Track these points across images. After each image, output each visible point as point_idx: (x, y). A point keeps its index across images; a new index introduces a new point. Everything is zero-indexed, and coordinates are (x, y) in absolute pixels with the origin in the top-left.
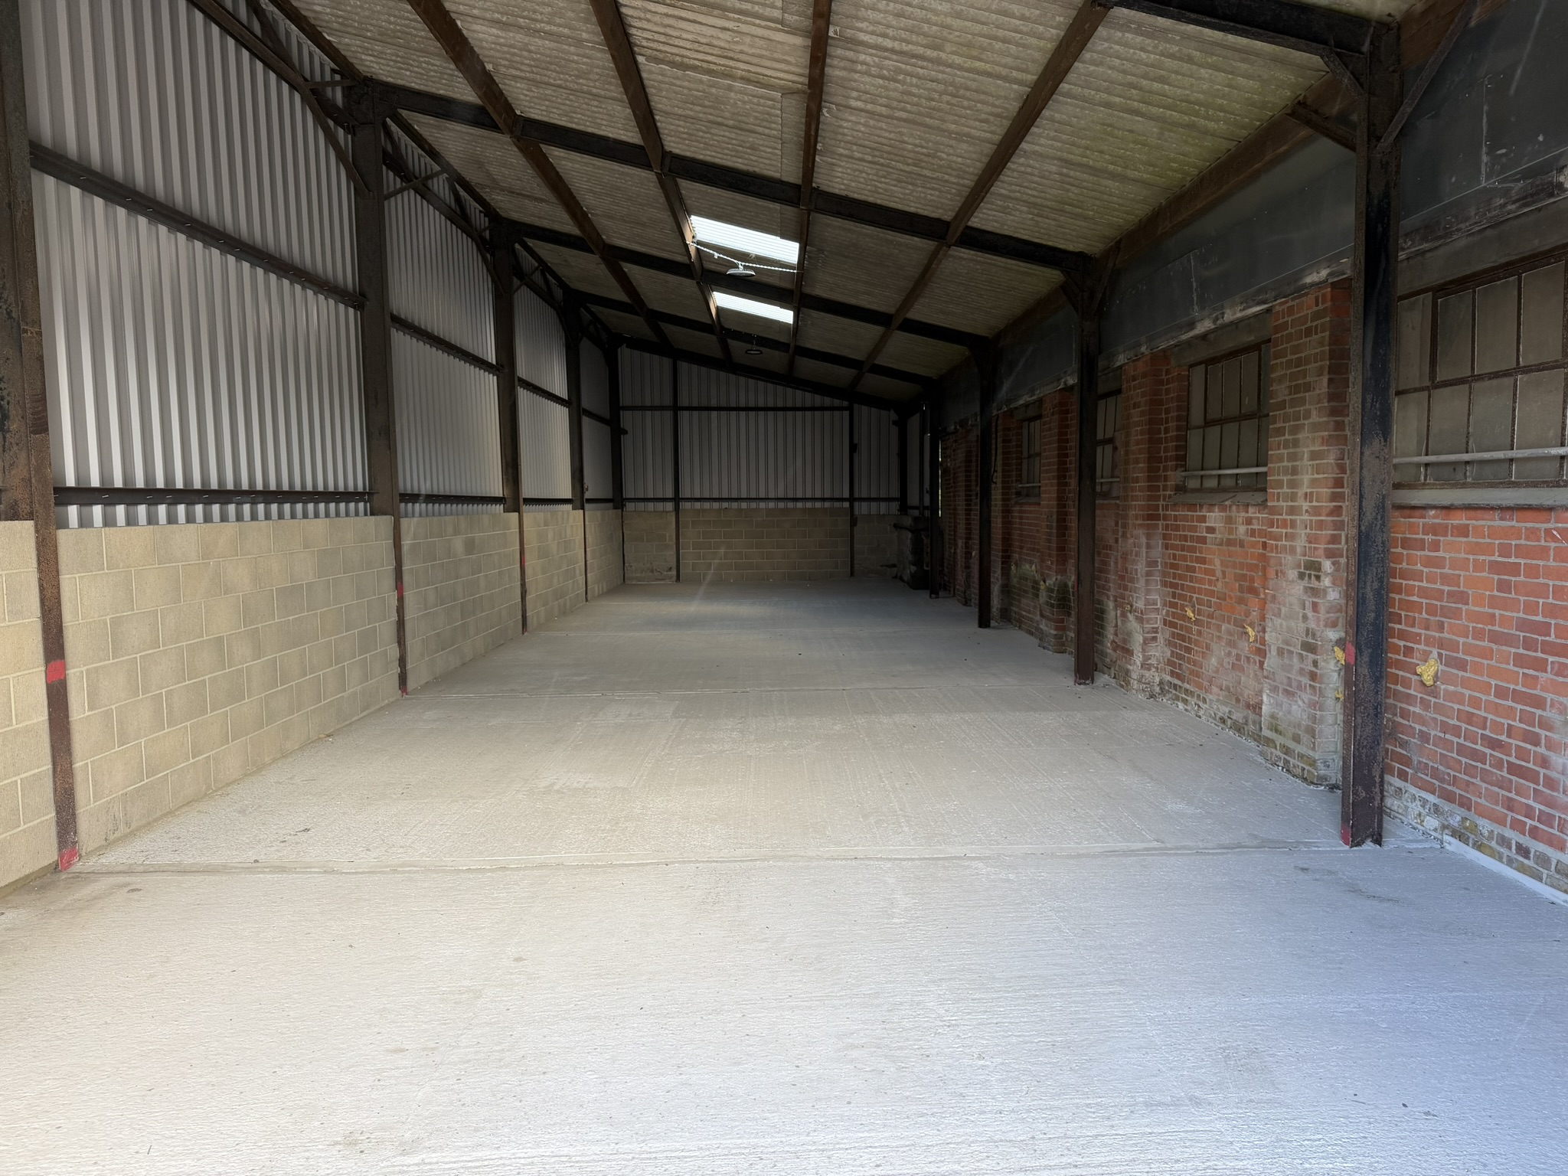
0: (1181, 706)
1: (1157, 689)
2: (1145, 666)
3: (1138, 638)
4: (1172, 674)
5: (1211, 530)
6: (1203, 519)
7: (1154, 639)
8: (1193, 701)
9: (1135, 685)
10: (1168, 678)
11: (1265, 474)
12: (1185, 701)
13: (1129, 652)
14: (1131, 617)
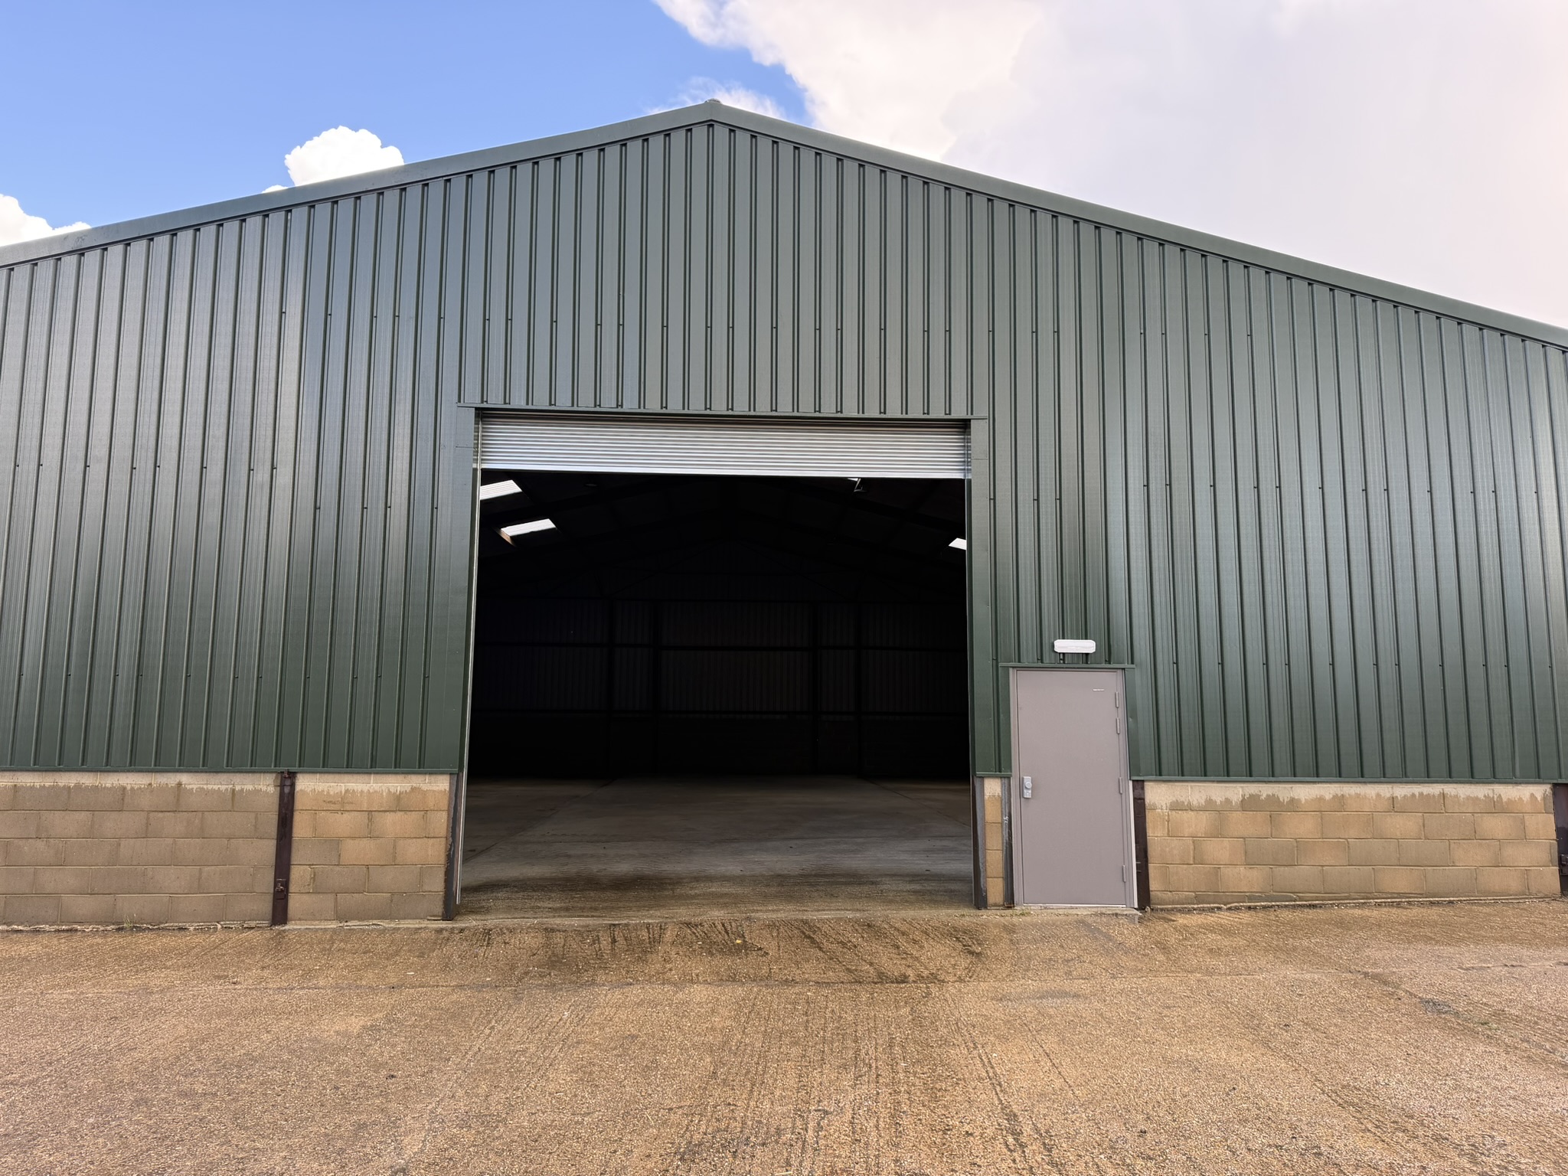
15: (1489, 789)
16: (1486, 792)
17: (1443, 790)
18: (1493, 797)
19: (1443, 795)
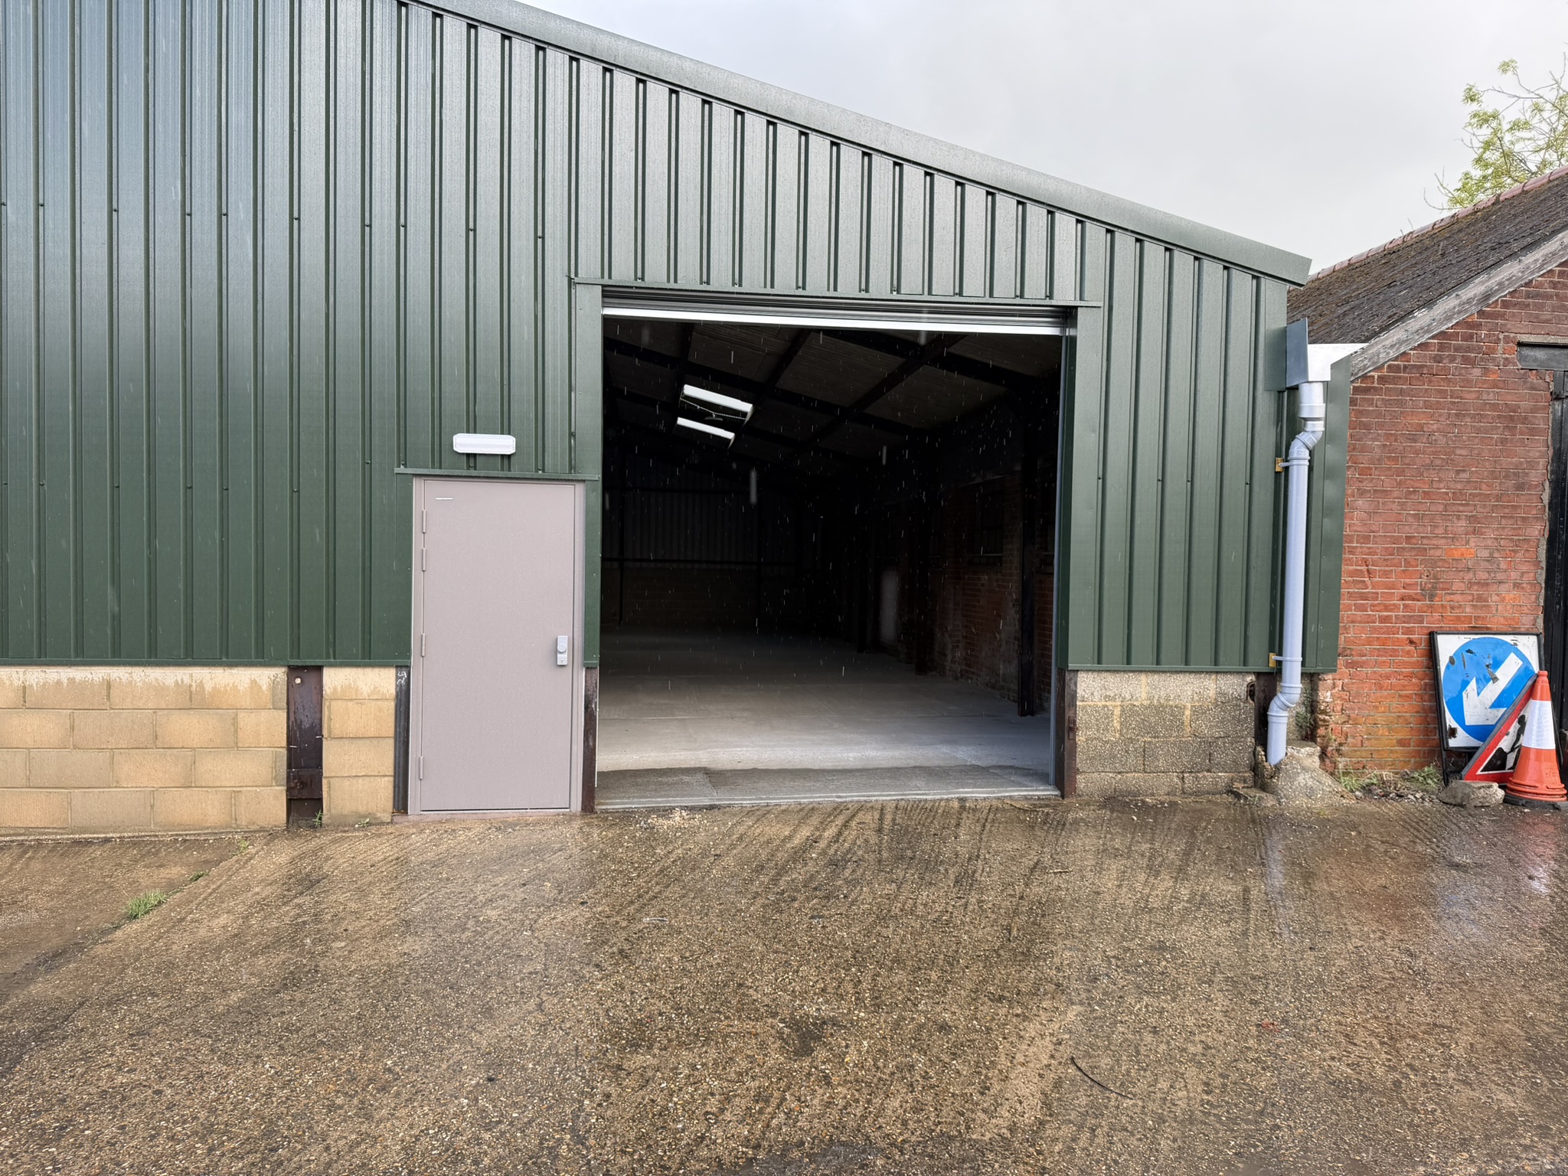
0: (970, 681)
1: (959, 675)
2: (953, 662)
3: (950, 646)
4: (967, 665)
5: (983, 585)
6: (980, 579)
7: (958, 646)
8: (975, 677)
9: (948, 673)
10: (964, 667)
11: (1001, 557)
12: (971, 678)
13: (945, 655)
14: (946, 635)
15: (184, 674)
16: (179, 679)
17: (109, 675)
18: (191, 686)
19: (109, 685)
